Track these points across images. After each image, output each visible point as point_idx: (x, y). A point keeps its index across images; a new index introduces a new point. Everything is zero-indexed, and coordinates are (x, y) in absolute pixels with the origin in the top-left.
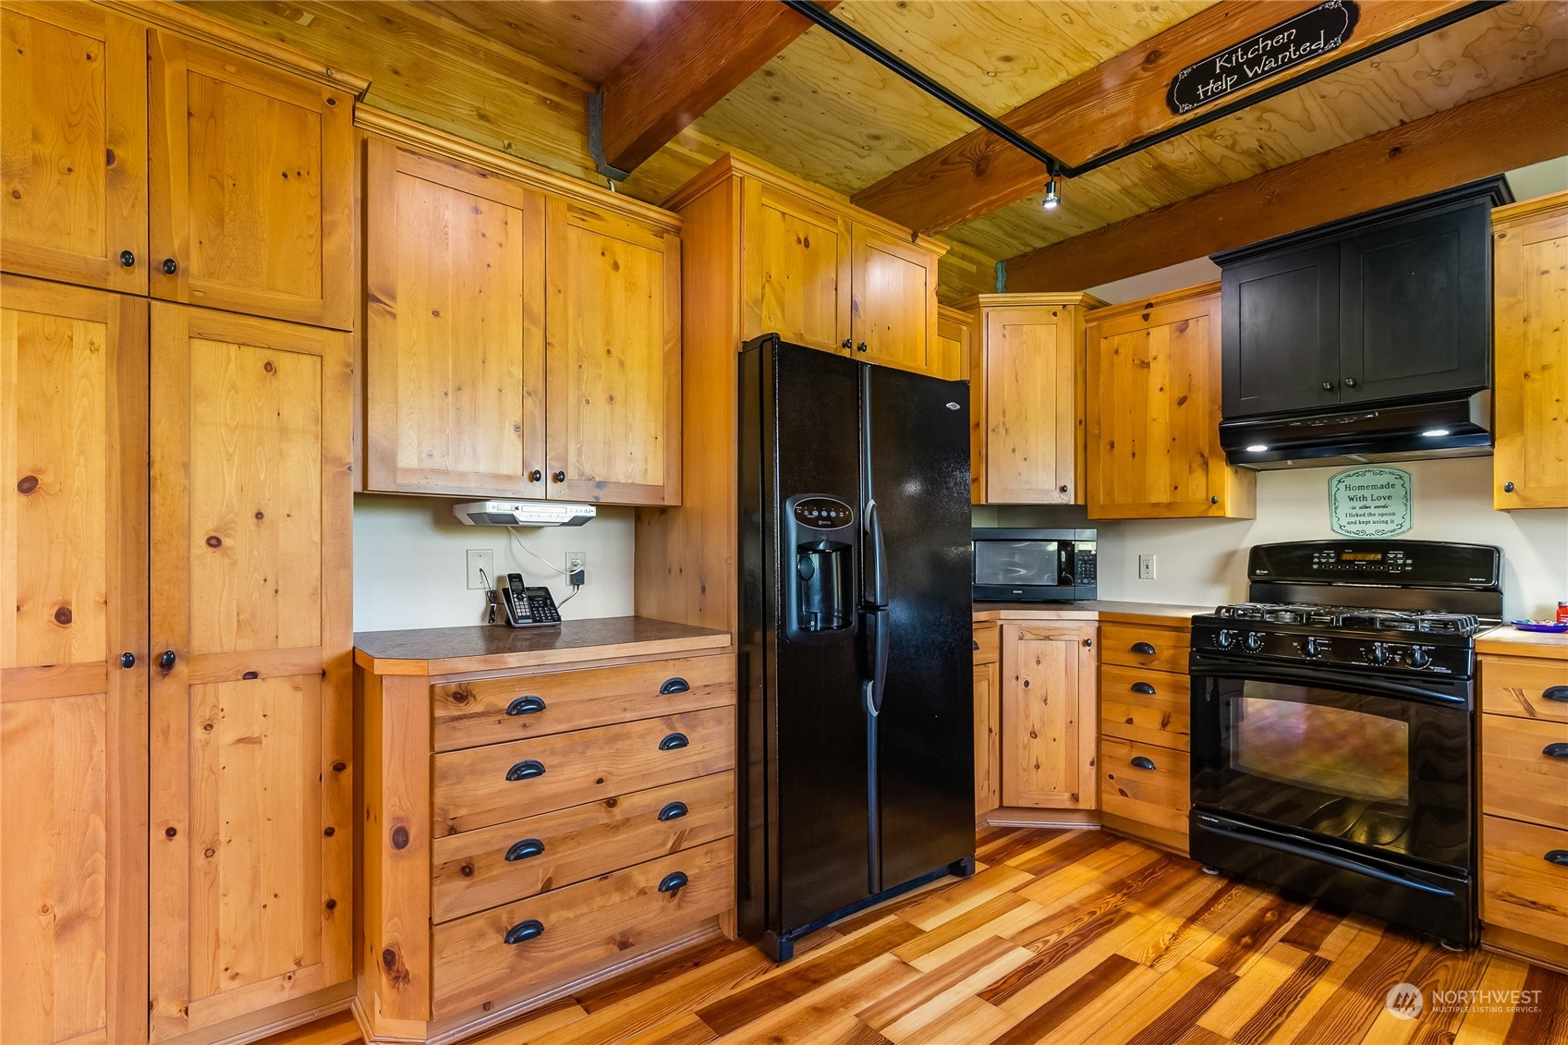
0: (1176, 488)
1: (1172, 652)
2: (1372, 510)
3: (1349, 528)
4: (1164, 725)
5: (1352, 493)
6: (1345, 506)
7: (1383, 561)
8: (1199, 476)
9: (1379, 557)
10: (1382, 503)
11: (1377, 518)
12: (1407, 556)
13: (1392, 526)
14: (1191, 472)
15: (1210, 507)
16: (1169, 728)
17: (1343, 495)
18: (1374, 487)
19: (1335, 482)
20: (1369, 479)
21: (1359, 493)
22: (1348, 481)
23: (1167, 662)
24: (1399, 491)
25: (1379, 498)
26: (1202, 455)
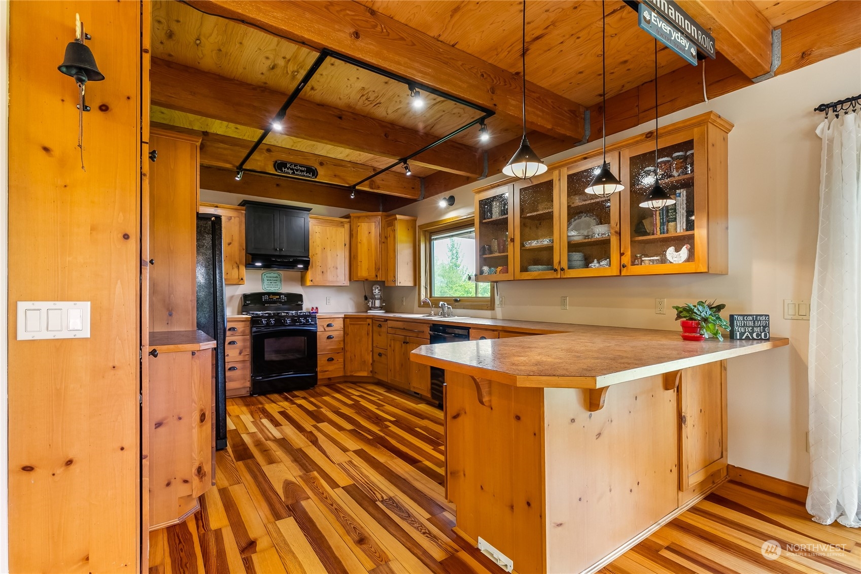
0: (227, 274)
1: (243, 329)
2: (273, 284)
3: (267, 288)
4: (240, 353)
5: (268, 279)
6: (266, 282)
7: (280, 298)
8: (236, 270)
9: (278, 297)
10: (275, 282)
11: (274, 286)
12: (285, 297)
13: (278, 288)
14: (233, 269)
15: (240, 281)
16: (242, 354)
17: (265, 279)
18: (273, 277)
19: (263, 275)
20: (272, 275)
21: (270, 279)
22: (267, 275)
23: (241, 332)
24: (279, 279)
25: (274, 280)
26: (237, 264)
